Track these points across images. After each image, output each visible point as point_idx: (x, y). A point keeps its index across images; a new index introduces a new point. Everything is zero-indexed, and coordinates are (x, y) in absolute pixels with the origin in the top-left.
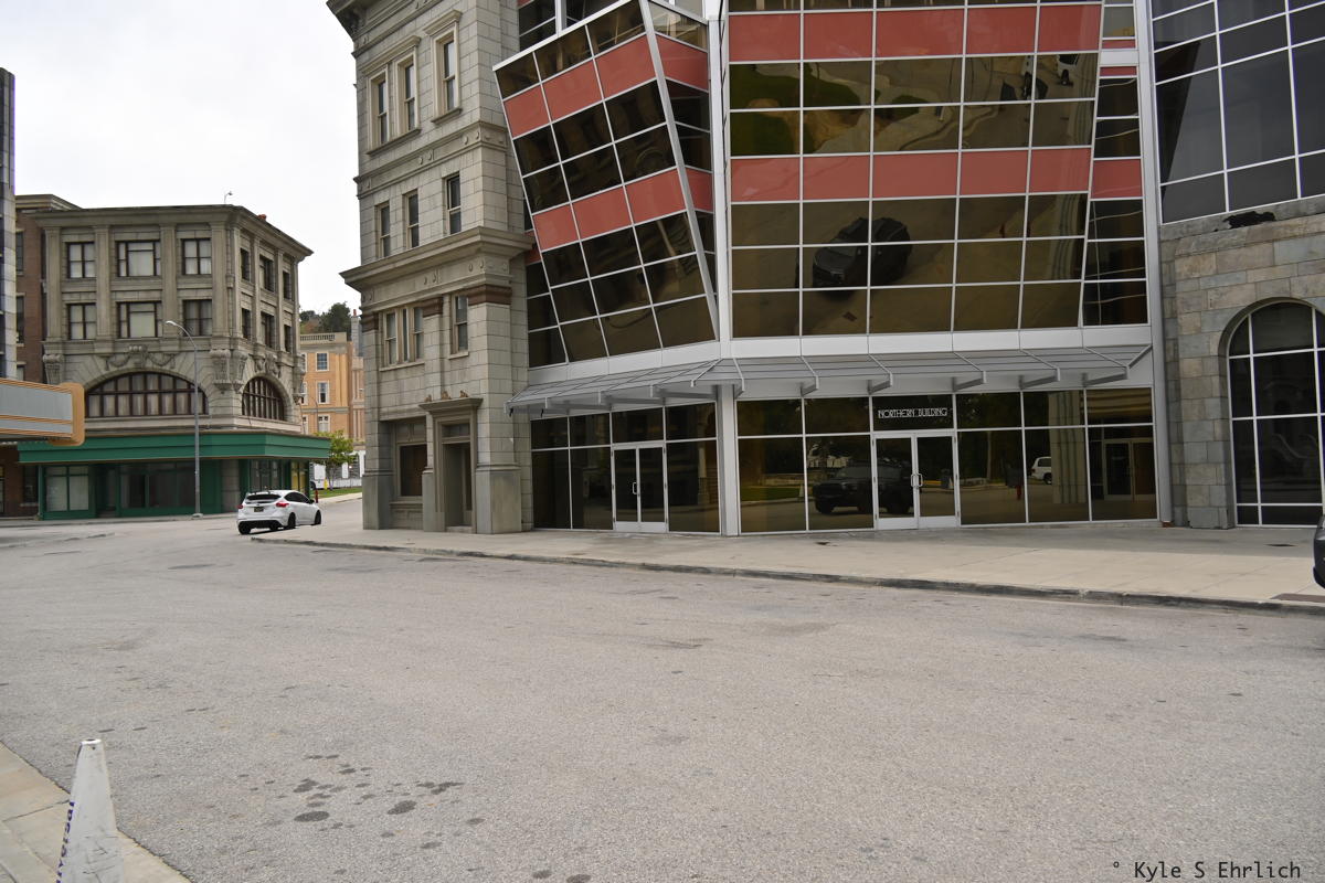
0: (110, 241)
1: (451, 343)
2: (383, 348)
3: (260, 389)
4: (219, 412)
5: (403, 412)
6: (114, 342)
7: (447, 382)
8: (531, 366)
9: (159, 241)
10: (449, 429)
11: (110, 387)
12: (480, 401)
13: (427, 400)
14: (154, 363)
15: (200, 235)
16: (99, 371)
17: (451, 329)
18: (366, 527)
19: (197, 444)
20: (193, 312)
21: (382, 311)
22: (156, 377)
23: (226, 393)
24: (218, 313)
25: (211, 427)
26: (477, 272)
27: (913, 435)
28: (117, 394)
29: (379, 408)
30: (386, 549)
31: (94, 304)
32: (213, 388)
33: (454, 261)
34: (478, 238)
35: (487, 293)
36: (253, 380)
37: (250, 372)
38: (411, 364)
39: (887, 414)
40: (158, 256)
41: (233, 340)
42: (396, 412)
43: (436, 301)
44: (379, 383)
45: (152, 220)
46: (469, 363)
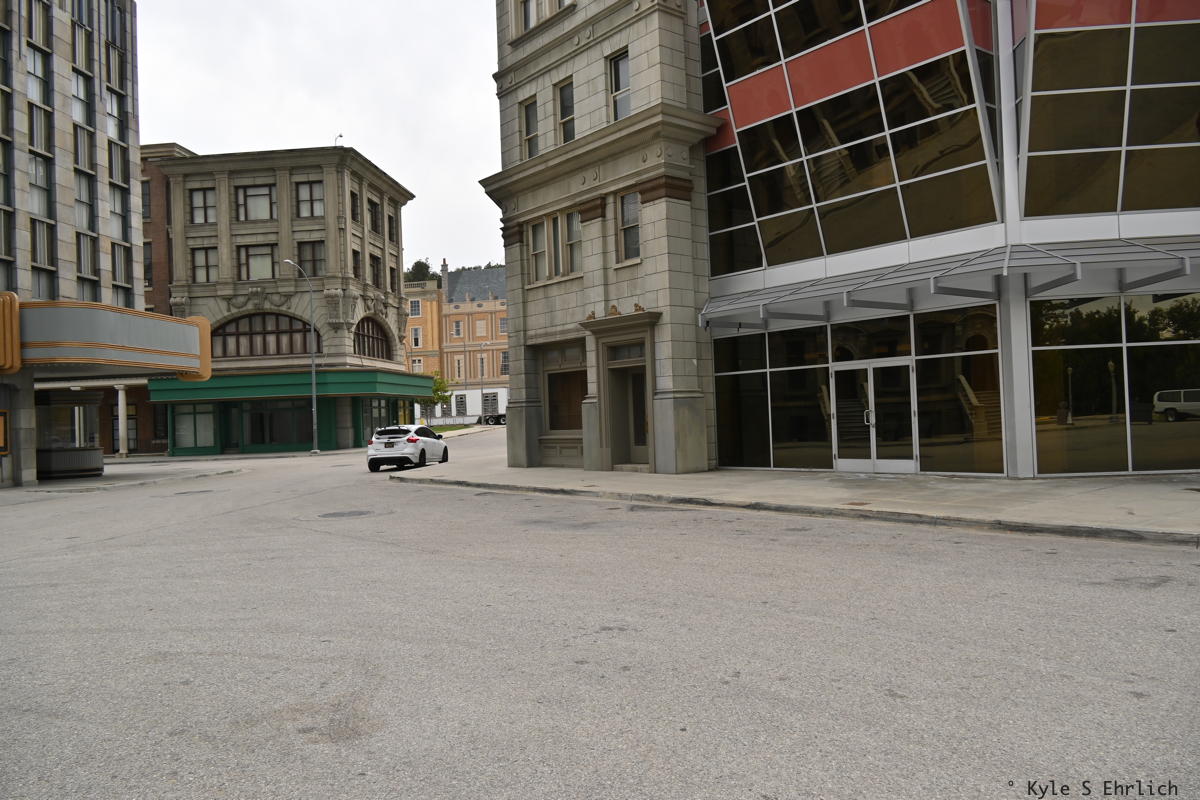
0: (229, 186)
1: (617, 251)
2: (528, 263)
3: (368, 329)
4: (333, 350)
5: (555, 334)
6: (235, 284)
7: (612, 296)
8: (712, 275)
9: (274, 185)
10: (614, 351)
11: (231, 328)
12: (659, 315)
13: (590, 317)
14: (272, 303)
15: (313, 178)
16: (221, 311)
17: (616, 235)
18: (511, 465)
19: (314, 382)
20: (308, 254)
21: (527, 222)
22: (274, 317)
23: (339, 331)
24: (331, 254)
25: (326, 365)
26: (652, 161)
28: (238, 335)
29: (525, 331)
30: (563, 492)
31: (216, 248)
32: (327, 328)
33: (622, 152)
34: (659, 118)
35: (666, 186)
36: (363, 320)
37: (360, 313)
38: (564, 279)
40: (274, 200)
41: (345, 280)
42: (546, 334)
43: (599, 202)
44: (525, 303)
45: (266, 164)
46: (641, 271)
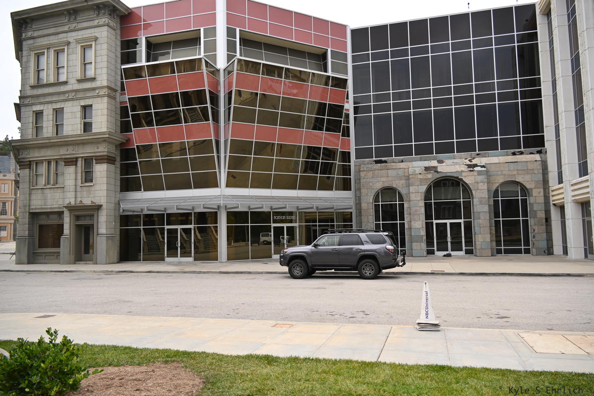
1: (82, 179)
5: (47, 208)
7: (79, 196)
8: (121, 192)
10: (78, 218)
12: (101, 206)
13: (66, 204)
17: (81, 173)
18: (18, 263)
21: (33, 161)
26: (101, 149)
27: (285, 225)
29: (29, 206)
33: (87, 144)
34: (107, 136)
35: (107, 159)
38: (53, 187)
39: (277, 218)
42: (42, 208)
43: (75, 159)
44: (29, 194)
46: (93, 189)
